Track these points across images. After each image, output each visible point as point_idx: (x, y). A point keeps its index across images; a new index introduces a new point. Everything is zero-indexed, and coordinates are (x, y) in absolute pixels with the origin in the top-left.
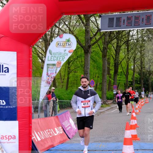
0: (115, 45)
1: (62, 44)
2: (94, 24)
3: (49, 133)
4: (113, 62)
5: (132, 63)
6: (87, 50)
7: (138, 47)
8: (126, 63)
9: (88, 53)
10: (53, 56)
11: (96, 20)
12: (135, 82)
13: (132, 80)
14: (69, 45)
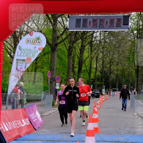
0: (80, 45)
1: (31, 42)
2: (61, 24)
3: (16, 124)
4: (78, 60)
5: (95, 63)
6: (54, 48)
7: (100, 48)
8: (89, 62)
9: (55, 51)
10: (22, 52)
11: (63, 20)
12: (97, 79)
13: (94, 78)
14: (39, 43)
